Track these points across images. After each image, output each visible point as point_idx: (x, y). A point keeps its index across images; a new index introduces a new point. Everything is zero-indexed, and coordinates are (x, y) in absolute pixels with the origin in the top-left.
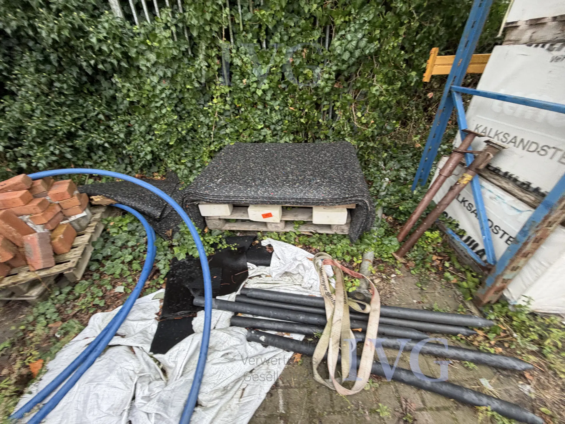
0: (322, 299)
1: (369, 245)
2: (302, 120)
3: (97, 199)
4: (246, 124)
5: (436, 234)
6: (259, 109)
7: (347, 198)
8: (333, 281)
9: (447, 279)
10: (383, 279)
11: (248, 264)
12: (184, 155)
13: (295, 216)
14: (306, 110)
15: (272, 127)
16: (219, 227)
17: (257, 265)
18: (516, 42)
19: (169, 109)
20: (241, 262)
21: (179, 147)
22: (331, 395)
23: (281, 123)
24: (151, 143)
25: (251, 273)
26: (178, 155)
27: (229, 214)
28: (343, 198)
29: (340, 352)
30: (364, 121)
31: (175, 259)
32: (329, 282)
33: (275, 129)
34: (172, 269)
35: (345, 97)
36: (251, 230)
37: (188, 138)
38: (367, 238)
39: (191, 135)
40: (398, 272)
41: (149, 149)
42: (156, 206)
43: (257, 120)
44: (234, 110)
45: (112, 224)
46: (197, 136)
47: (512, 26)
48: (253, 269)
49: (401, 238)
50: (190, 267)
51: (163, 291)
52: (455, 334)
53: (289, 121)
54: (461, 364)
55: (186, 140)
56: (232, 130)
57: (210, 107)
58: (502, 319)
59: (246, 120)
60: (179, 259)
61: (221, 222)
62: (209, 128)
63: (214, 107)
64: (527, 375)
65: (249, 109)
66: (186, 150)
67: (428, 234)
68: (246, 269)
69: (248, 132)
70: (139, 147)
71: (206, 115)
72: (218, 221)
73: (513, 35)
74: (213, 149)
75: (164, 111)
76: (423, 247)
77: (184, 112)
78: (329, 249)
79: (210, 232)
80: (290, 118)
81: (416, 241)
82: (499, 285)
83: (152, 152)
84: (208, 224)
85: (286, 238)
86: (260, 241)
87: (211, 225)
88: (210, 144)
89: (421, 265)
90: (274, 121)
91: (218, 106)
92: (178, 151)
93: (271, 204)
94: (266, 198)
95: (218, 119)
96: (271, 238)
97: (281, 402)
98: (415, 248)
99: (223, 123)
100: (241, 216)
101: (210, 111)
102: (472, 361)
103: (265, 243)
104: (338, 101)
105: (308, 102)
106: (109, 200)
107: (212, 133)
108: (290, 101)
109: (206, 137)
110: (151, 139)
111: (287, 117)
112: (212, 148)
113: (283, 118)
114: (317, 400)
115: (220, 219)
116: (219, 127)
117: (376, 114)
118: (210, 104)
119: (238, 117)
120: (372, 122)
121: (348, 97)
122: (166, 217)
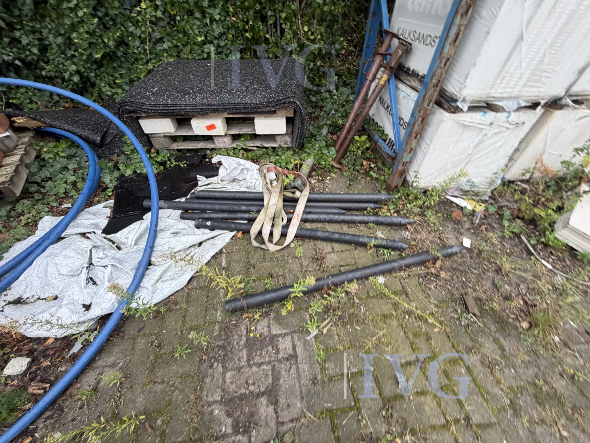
0: (262, 193)
1: (309, 154)
2: (247, 35)
3: (20, 121)
4: (186, 38)
5: (364, 138)
6: (197, 18)
7: (281, 100)
8: (275, 183)
9: (371, 176)
10: (319, 180)
11: (198, 176)
12: (118, 76)
13: (240, 129)
14: (251, 23)
15: (216, 42)
16: (166, 146)
17: (207, 177)
19: (85, 10)
20: (192, 174)
21: (110, 65)
22: (264, 253)
23: (225, 37)
24: (75, 60)
25: (200, 183)
26: (112, 76)
27: (174, 130)
28: (278, 100)
29: (273, 226)
30: (312, 37)
31: (122, 176)
32: (271, 184)
33: (218, 46)
34: (120, 184)
35: (290, 6)
36: (199, 147)
37: (119, 54)
38: (307, 147)
39: (121, 49)
40: (333, 175)
41: (74, 68)
42: (94, 130)
43: (197, 32)
44: (169, 20)
45: (45, 150)
46: (130, 52)
48: (202, 180)
49: (337, 147)
50: (139, 181)
51: (112, 202)
52: (366, 209)
53: (233, 36)
54: (366, 226)
55: (117, 57)
56: (170, 44)
57: (139, 13)
58: (403, 198)
59: (185, 33)
60: (126, 175)
61: (167, 140)
62: (143, 42)
63: (143, 13)
64: (409, 227)
65: (186, 17)
66: (120, 69)
67: (356, 137)
68: (196, 180)
69: (188, 48)
70: (61, 66)
71: (136, 24)
72: (163, 139)
74: (152, 67)
75: (80, 14)
76: (354, 151)
77: (107, 18)
78: (274, 160)
79: (158, 152)
80: (233, 32)
81: (348, 146)
82: (400, 168)
83: (78, 72)
84: (154, 144)
85: (234, 154)
86: (210, 159)
87: (157, 143)
88: (147, 62)
89: (352, 167)
90: (216, 35)
91: (148, 11)
92: (111, 71)
93: (211, 112)
94: (205, 105)
95: (150, 30)
96: (220, 154)
97: (224, 261)
98: (348, 154)
99: (157, 35)
100: (186, 132)
101: (139, 18)
102: (373, 222)
103: (215, 160)
104: (283, 12)
105: (252, 12)
106: (35, 122)
107: (147, 47)
108: (231, 9)
109: (140, 53)
110: (74, 56)
111: (230, 31)
112: (150, 66)
113: (226, 31)
114: (253, 257)
115: (165, 137)
116: (154, 40)
117: (323, 29)
118: (138, 9)
119: (175, 28)
120: (319, 37)
121: (293, 7)
122: (109, 144)
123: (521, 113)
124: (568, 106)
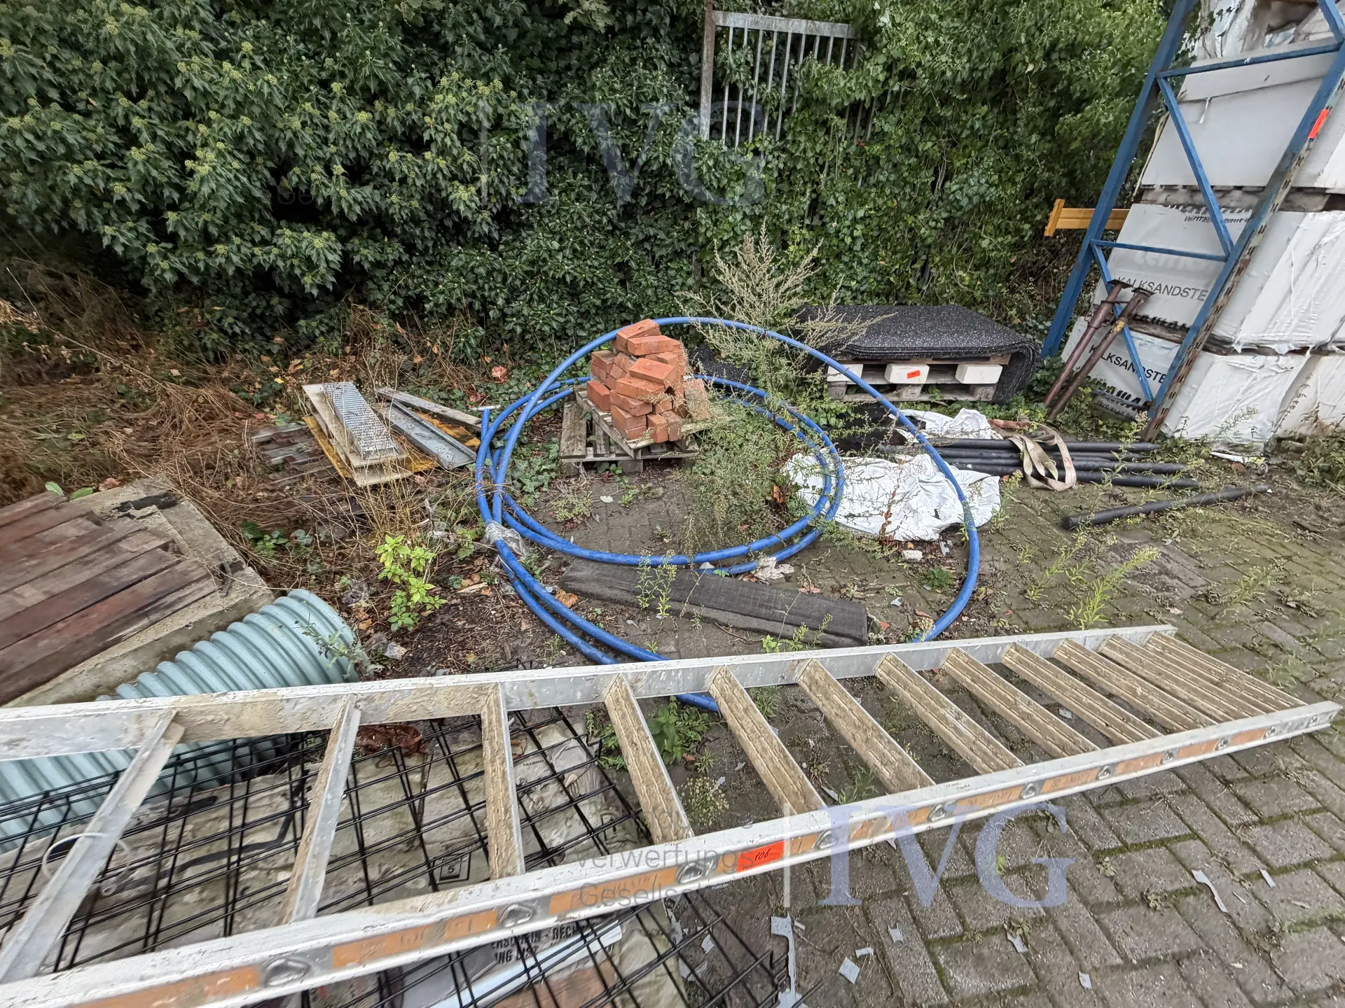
11: (897, 429)
14: (897, 266)
18: (1153, 202)
30: (967, 283)
35: (950, 251)
47: (1147, 189)
49: (1047, 402)
67: (1081, 389)
72: (842, 388)
73: (1150, 196)
76: (1076, 405)
81: (1068, 399)
82: (1159, 416)
91: (799, 255)
97: (1015, 498)
100: (873, 380)
101: (784, 261)
104: (937, 256)
105: (899, 256)
115: (844, 385)
117: (981, 274)
123: (1289, 357)
124: (1333, 352)
